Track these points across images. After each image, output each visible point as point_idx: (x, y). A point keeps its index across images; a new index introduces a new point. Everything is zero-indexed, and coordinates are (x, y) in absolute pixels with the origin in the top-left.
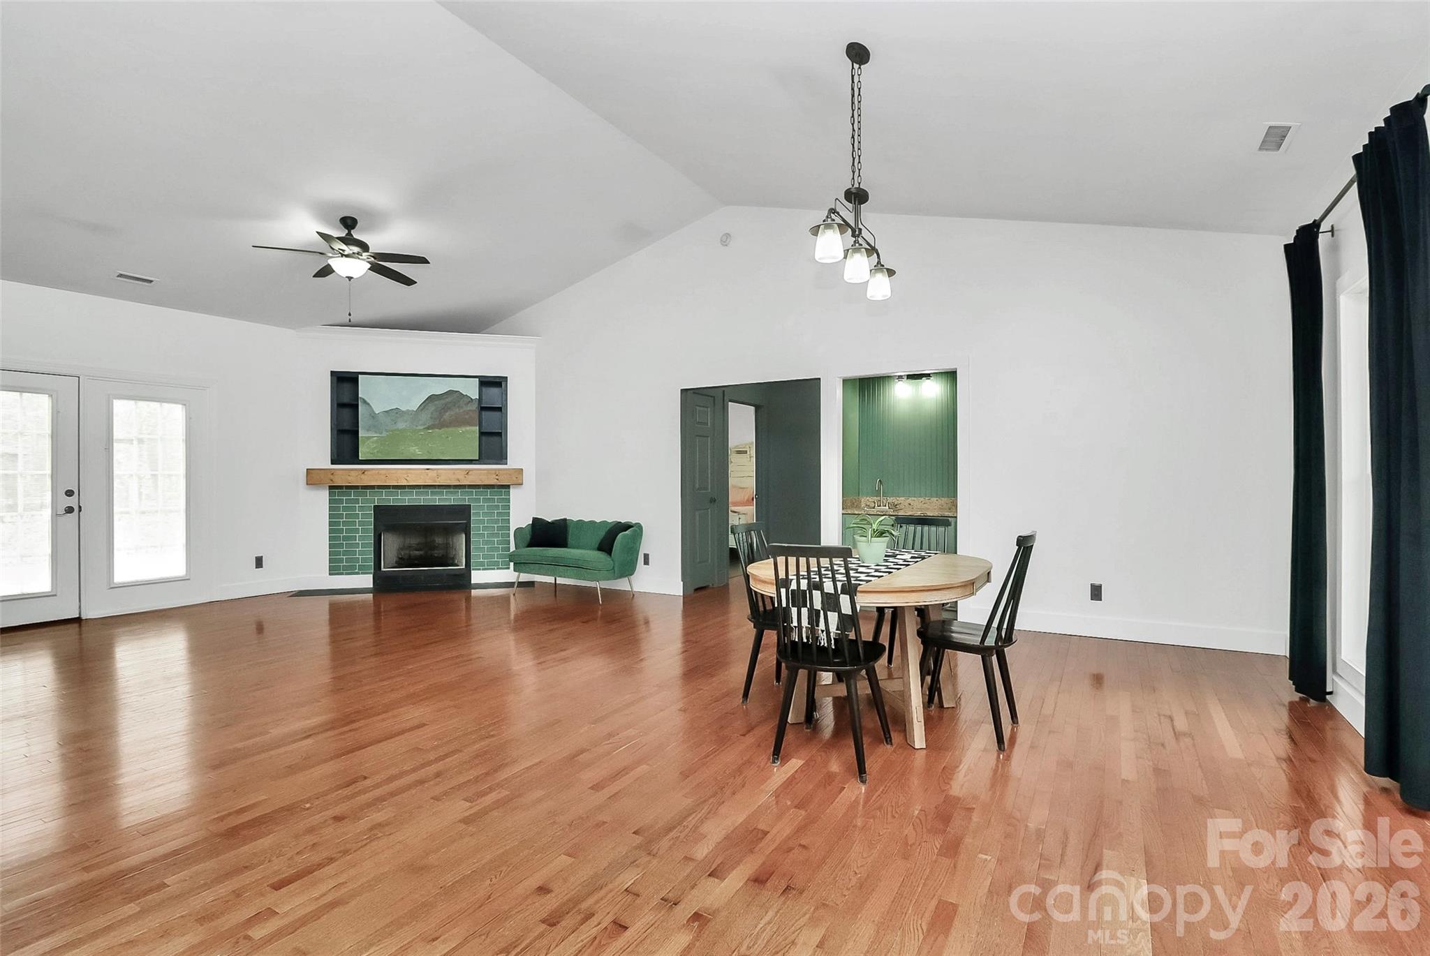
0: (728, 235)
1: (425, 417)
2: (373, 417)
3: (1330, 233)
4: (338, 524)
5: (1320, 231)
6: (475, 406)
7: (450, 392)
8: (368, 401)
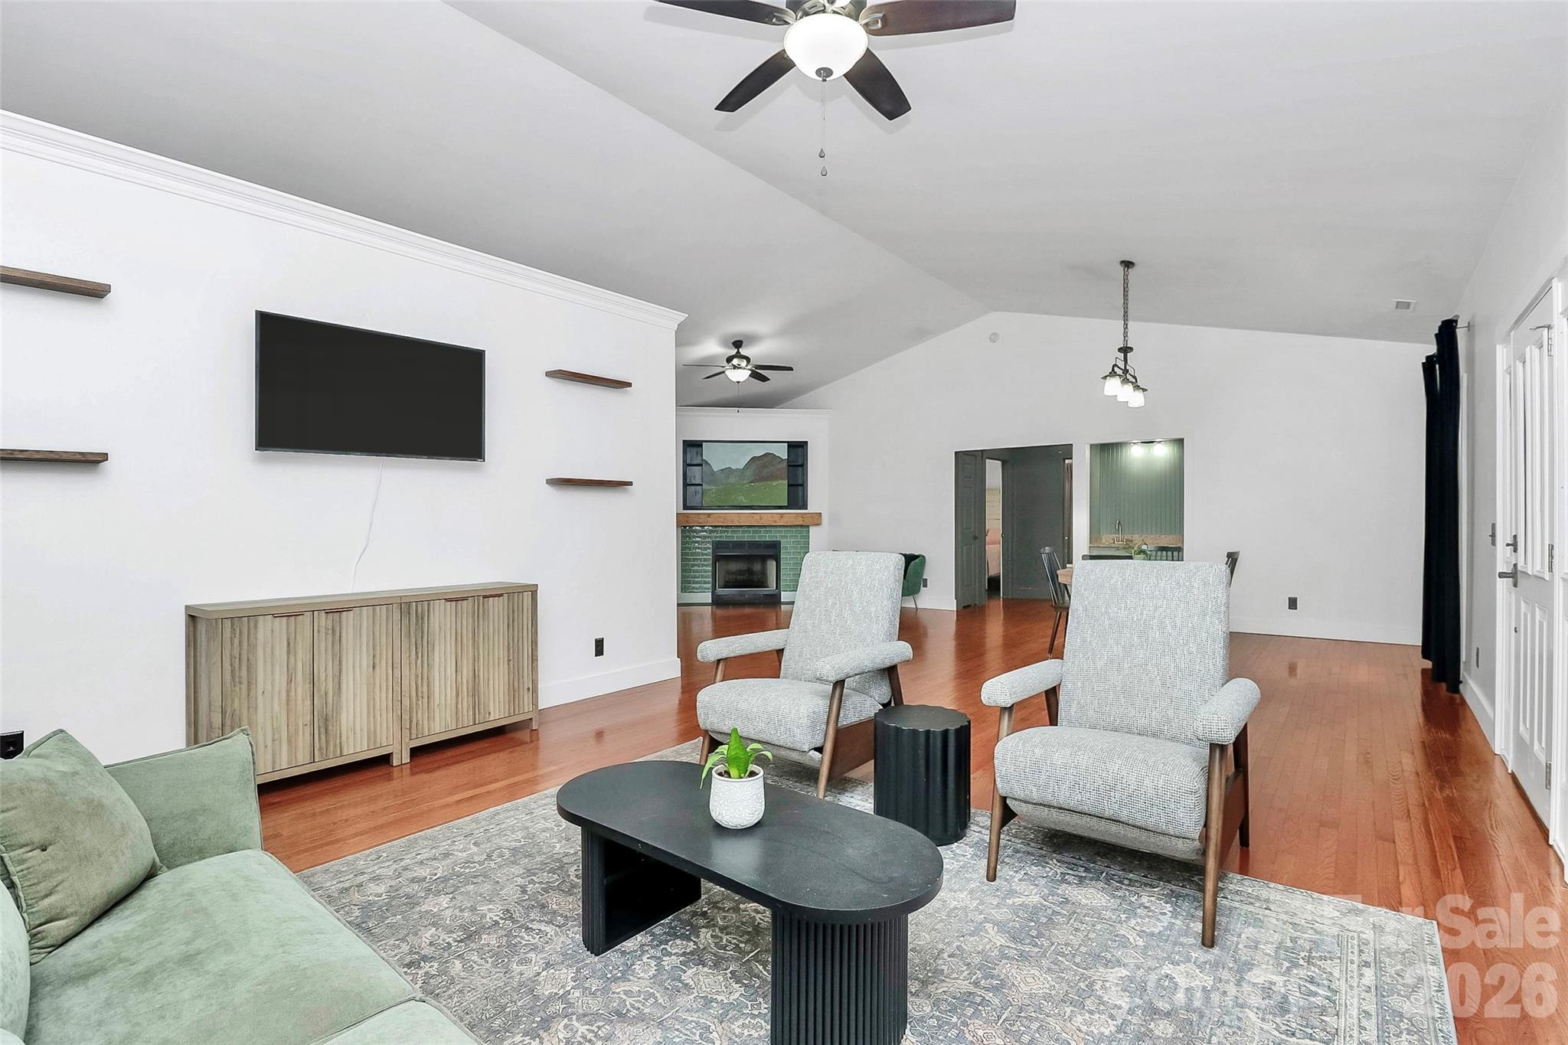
0: (995, 334)
1: (749, 473)
2: (712, 475)
3: (1466, 329)
4: (687, 554)
5: (1458, 326)
6: (785, 464)
7: (767, 455)
8: (709, 462)
